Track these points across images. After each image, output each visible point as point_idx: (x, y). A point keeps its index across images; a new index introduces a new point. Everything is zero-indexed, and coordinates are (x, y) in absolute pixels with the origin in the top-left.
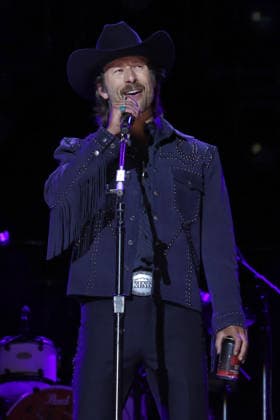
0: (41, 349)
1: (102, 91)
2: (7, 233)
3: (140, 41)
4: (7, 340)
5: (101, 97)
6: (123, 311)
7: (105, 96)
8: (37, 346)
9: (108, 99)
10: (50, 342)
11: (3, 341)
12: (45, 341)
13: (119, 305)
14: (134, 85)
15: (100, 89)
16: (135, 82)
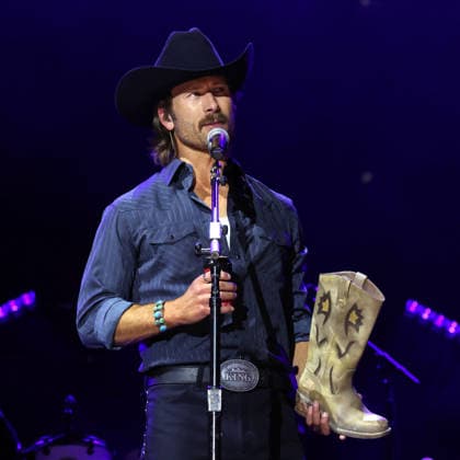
0: (90, 452)
1: (166, 119)
2: (33, 294)
3: (222, 65)
4: (46, 441)
5: (162, 126)
6: (220, 409)
7: (170, 125)
8: (85, 449)
9: (172, 131)
10: (103, 444)
11: (41, 442)
12: (96, 442)
13: (214, 401)
14: (216, 115)
15: (161, 116)
16: (218, 110)
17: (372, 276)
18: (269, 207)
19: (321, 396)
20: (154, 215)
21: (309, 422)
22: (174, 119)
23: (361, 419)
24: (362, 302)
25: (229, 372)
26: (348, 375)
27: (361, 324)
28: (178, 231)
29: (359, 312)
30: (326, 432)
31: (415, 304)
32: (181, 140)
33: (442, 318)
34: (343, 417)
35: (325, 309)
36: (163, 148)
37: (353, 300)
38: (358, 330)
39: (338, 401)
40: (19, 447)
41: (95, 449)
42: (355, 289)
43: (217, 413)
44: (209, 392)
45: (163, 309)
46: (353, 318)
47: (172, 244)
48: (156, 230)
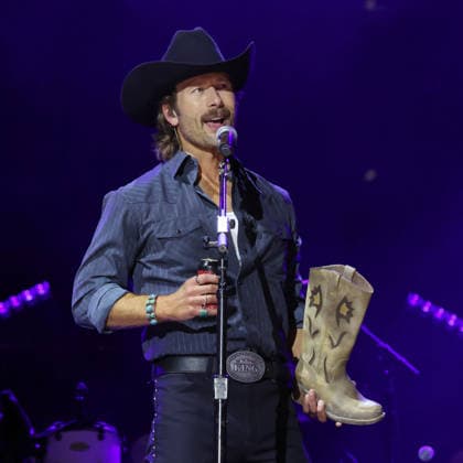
0: (101, 438)
3: (223, 59)
4: (58, 426)
6: (226, 397)
7: (174, 121)
9: (176, 127)
10: (113, 429)
11: (53, 427)
12: (106, 428)
13: (221, 389)
14: (219, 110)
15: (166, 111)
16: (222, 106)
17: (361, 269)
18: (270, 200)
19: (316, 385)
20: (161, 209)
21: (306, 410)
22: (179, 114)
23: (356, 405)
24: (353, 295)
25: (238, 363)
26: (342, 364)
27: (352, 316)
28: (184, 225)
29: (349, 305)
30: (322, 419)
31: (416, 297)
32: (184, 136)
33: (441, 311)
34: (339, 404)
35: (317, 301)
36: (166, 144)
37: (343, 293)
38: (348, 321)
39: (333, 389)
40: (32, 432)
41: (106, 434)
42: (344, 283)
43: (223, 401)
44: (216, 381)
45: (155, 303)
46: (344, 310)
47: (179, 238)
48: (162, 225)
